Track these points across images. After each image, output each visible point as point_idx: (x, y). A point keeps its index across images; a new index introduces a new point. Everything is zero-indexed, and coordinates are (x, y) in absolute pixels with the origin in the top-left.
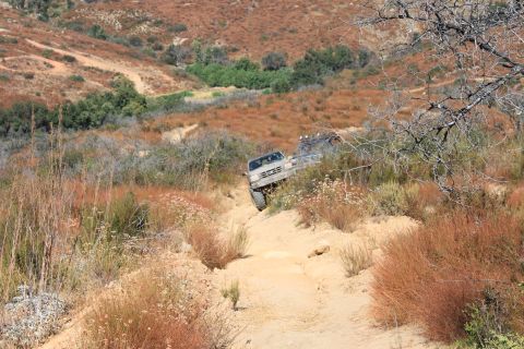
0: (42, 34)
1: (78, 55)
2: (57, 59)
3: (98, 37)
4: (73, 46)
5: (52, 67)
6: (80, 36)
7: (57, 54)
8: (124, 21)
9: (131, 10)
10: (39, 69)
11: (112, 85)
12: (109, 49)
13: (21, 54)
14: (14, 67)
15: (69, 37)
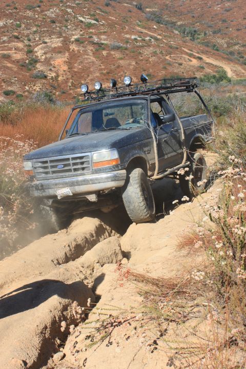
0: (190, 46)
1: (204, 57)
2: (194, 58)
3: (215, 50)
4: (203, 53)
5: (191, 61)
6: (207, 49)
7: (195, 55)
8: (228, 43)
9: (232, 39)
10: (185, 61)
11: (217, 72)
12: (219, 55)
13: (178, 54)
14: (175, 59)
15: (201, 48)
